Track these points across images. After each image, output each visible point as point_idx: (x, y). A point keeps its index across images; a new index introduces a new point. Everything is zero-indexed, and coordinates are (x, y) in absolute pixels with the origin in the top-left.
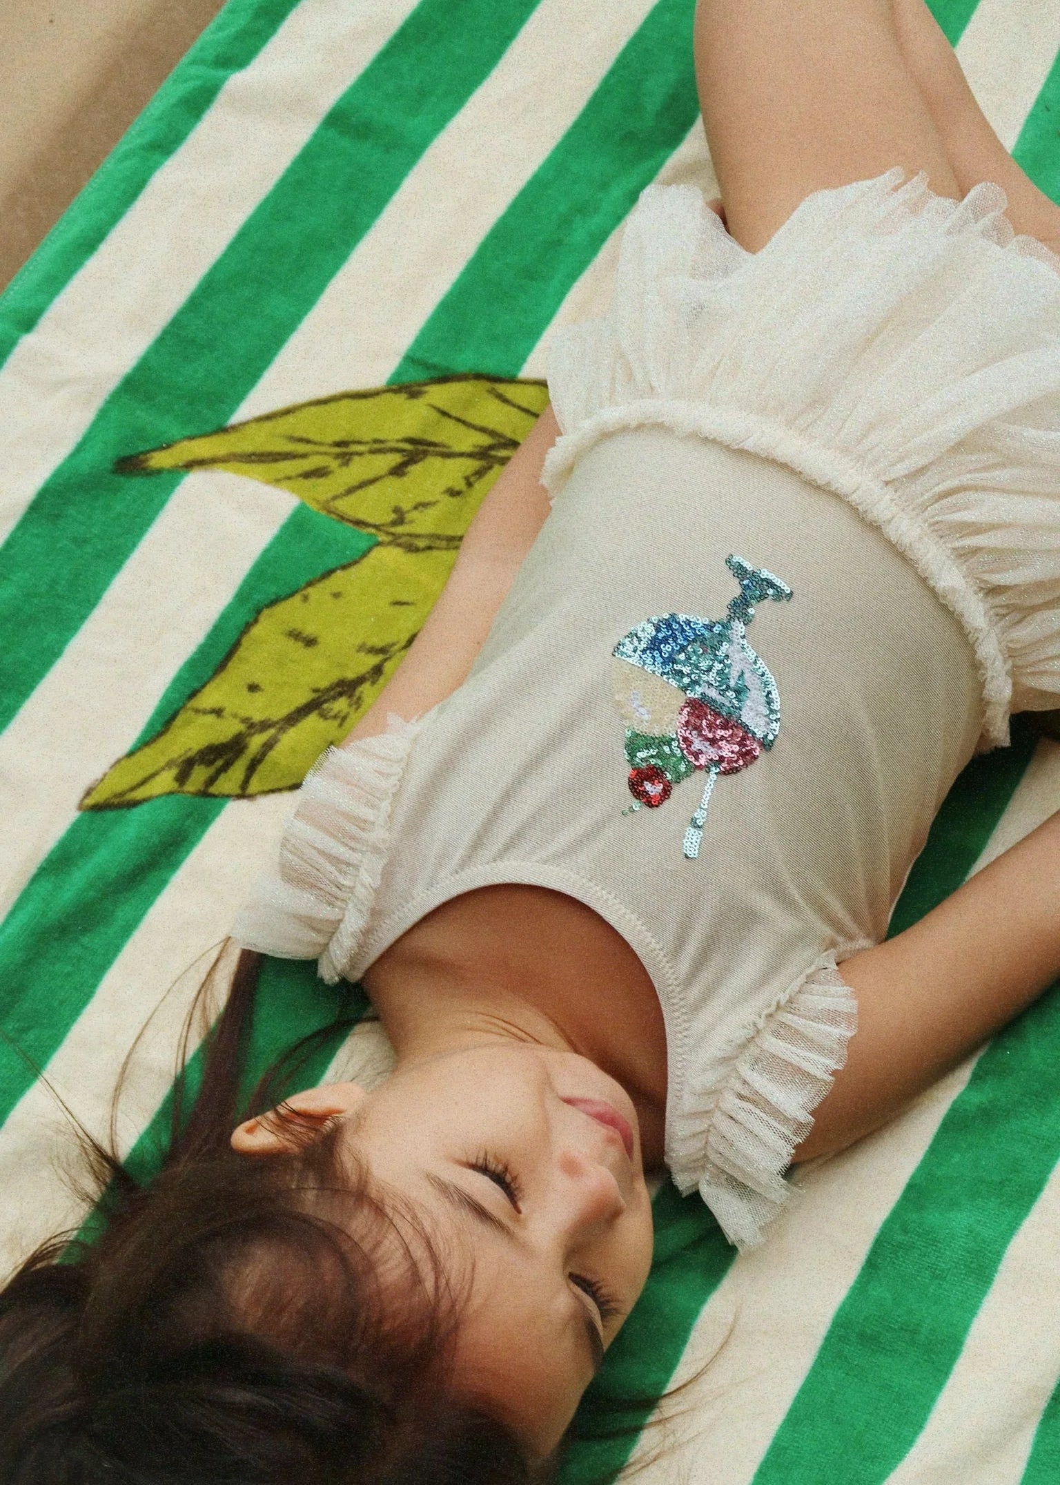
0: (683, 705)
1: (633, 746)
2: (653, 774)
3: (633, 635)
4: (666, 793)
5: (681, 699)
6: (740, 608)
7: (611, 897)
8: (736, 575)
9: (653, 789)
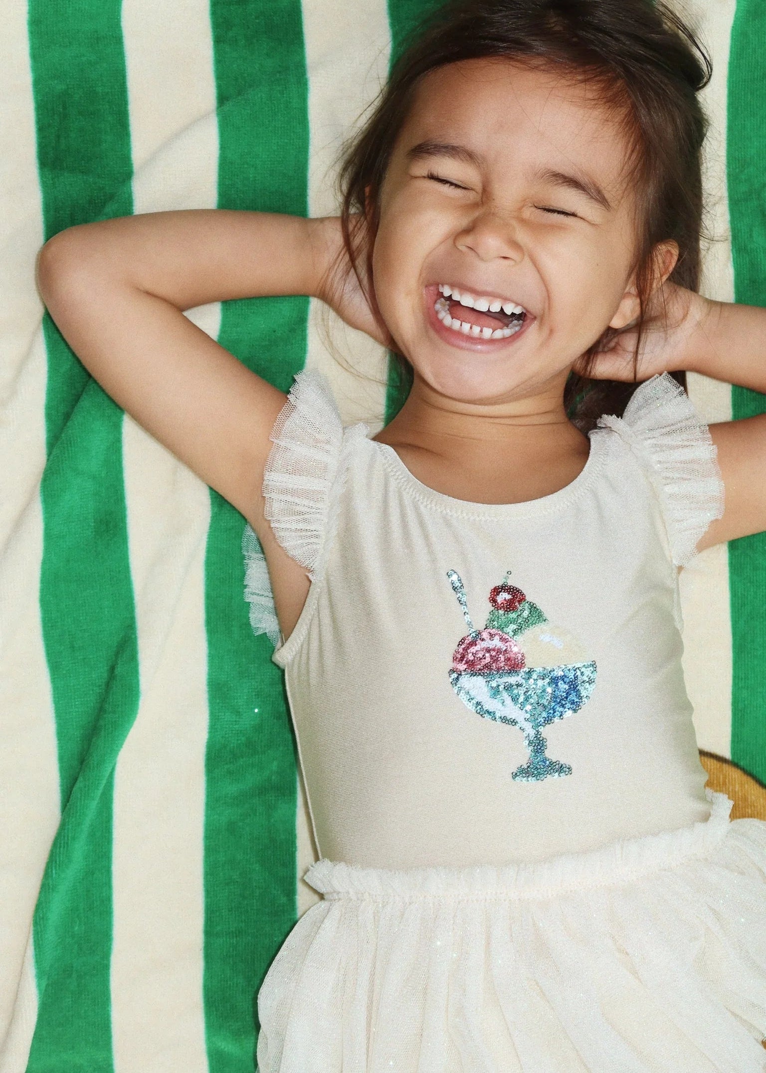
0: (525, 660)
1: (536, 614)
2: (510, 606)
3: (590, 682)
4: (493, 601)
5: (529, 663)
6: (538, 745)
7: (478, 519)
8: (557, 762)
9: (504, 597)
